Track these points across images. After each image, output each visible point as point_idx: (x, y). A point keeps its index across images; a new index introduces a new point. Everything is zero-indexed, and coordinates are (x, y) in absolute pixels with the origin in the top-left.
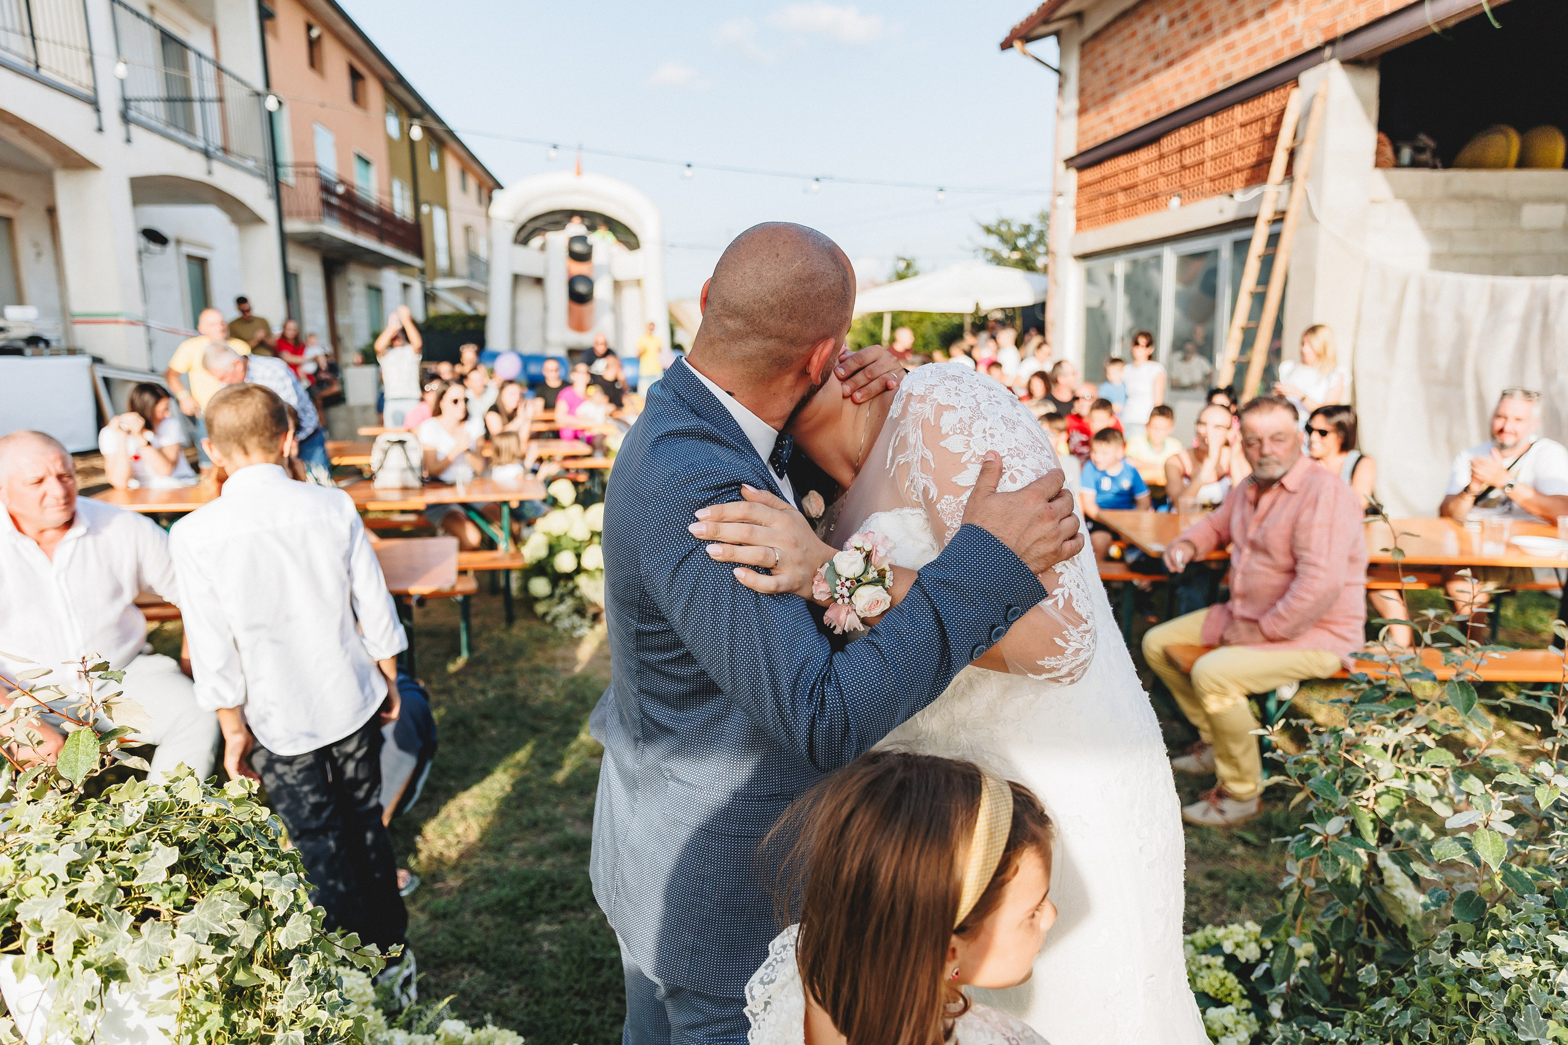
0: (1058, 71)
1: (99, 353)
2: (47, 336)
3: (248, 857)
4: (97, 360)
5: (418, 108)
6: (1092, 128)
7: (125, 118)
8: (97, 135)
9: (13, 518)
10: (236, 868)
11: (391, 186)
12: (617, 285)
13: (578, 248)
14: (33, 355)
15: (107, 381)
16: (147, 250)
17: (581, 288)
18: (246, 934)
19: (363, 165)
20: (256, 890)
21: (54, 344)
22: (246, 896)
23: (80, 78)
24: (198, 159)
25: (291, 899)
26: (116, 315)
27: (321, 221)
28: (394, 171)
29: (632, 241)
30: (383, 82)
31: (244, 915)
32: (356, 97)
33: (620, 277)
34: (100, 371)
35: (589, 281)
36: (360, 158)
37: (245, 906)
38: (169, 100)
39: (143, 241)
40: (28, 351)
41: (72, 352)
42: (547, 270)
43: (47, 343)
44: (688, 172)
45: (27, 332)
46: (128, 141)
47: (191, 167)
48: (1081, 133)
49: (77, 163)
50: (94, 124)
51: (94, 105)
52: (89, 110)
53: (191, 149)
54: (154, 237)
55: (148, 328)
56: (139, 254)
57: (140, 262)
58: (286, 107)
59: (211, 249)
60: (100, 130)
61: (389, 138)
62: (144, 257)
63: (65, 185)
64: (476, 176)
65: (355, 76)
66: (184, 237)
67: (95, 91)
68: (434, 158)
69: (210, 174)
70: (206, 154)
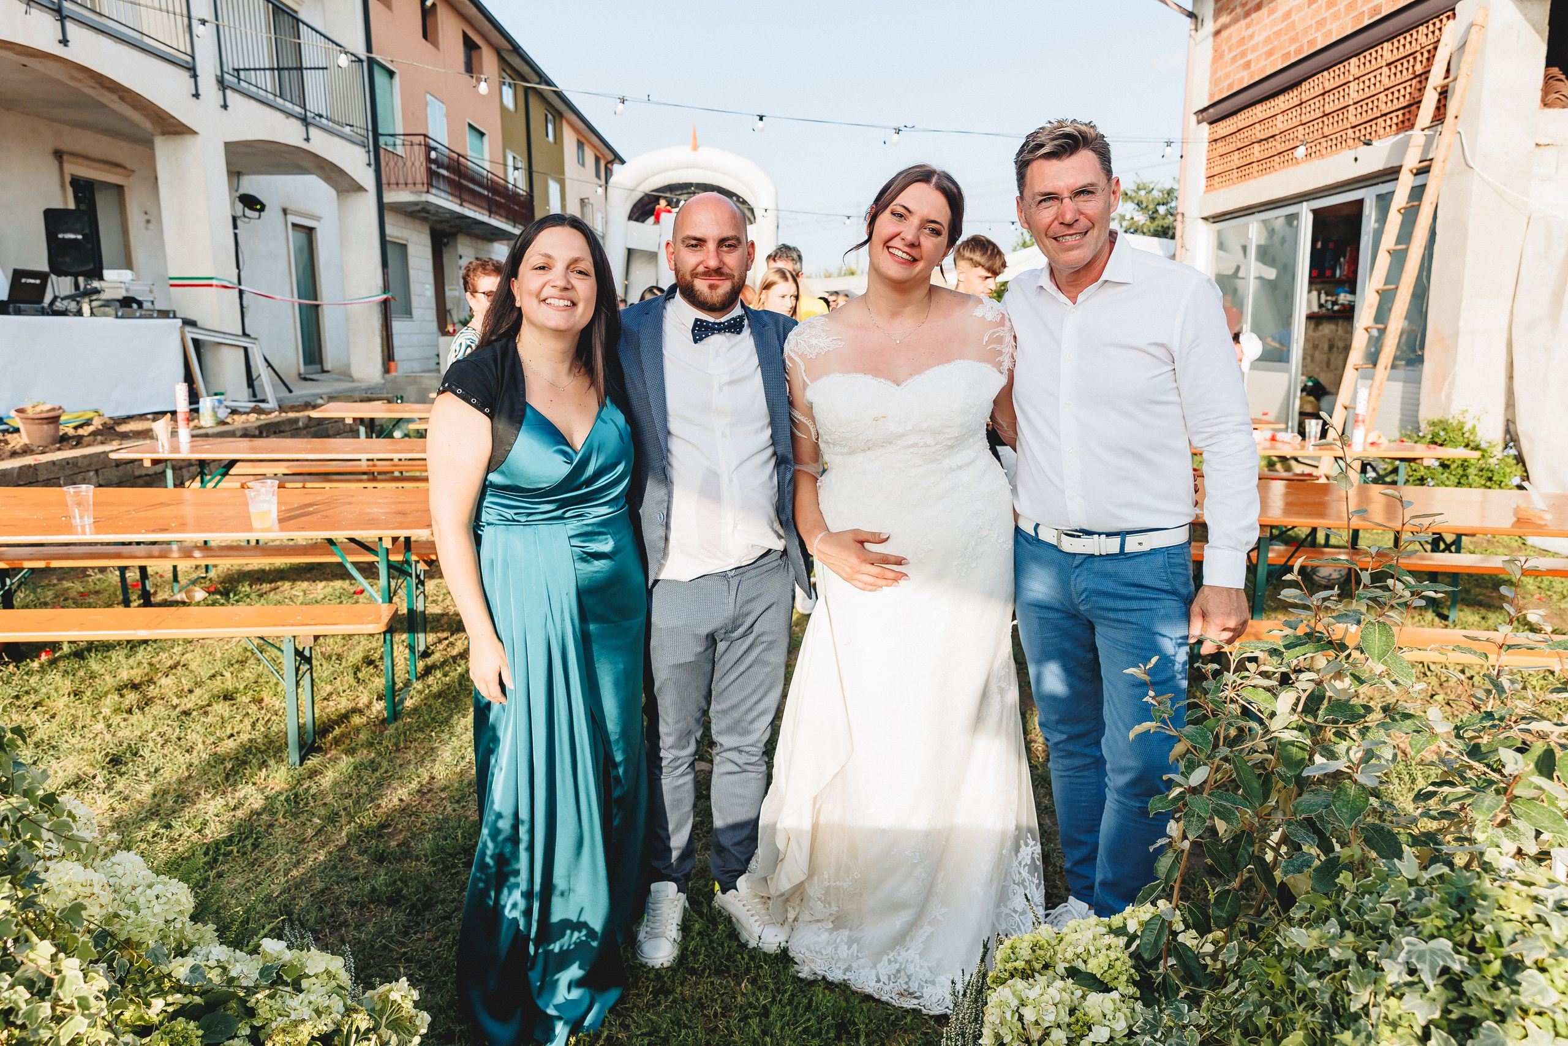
0: (1191, 15)
1: (191, 316)
2: (141, 297)
4: (189, 323)
5: (535, 79)
6: (1227, 76)
7: (221, 83)
8: (193, 101)
11: (505, 157)
14: (126, 316)
15: (196, 342)
16: (244, 216)
19: (476, 135)
21: (147, 305)
23: (175, 42)
24: (297, 125)
26: (210, 279)
27: (428, 192)
28: (507, 142)
30: (498, 51)
32: (470, 68)
34: (191, 334)
36: (470, 126)
38: (278, 69)
39: (239, 206)
40: (120, 312)
41: (164, 314)
43: (140, 304)
45: (121, 294)
46: (225, 106)
47: (288, 132)
48: (1215, 82)
49: (176, 129)
50: (191, 89)
51: (192, 70)
52: (185, 75)
53: (289, 114)
54: (251, 202)
55: (241, 292)
56: (234, 219)
57: (235, 227)
58: (397, 77)
59: (318, 219)
60: (196, 95)
61: (503, 108)
62: (239, 222)
63: (164, 150)
64: (594, 147)
65: (470, 46)
66: (291, 206)
67: (193, 58)
68: (550, 127)
69: (307, 139)
70: (304, 121)
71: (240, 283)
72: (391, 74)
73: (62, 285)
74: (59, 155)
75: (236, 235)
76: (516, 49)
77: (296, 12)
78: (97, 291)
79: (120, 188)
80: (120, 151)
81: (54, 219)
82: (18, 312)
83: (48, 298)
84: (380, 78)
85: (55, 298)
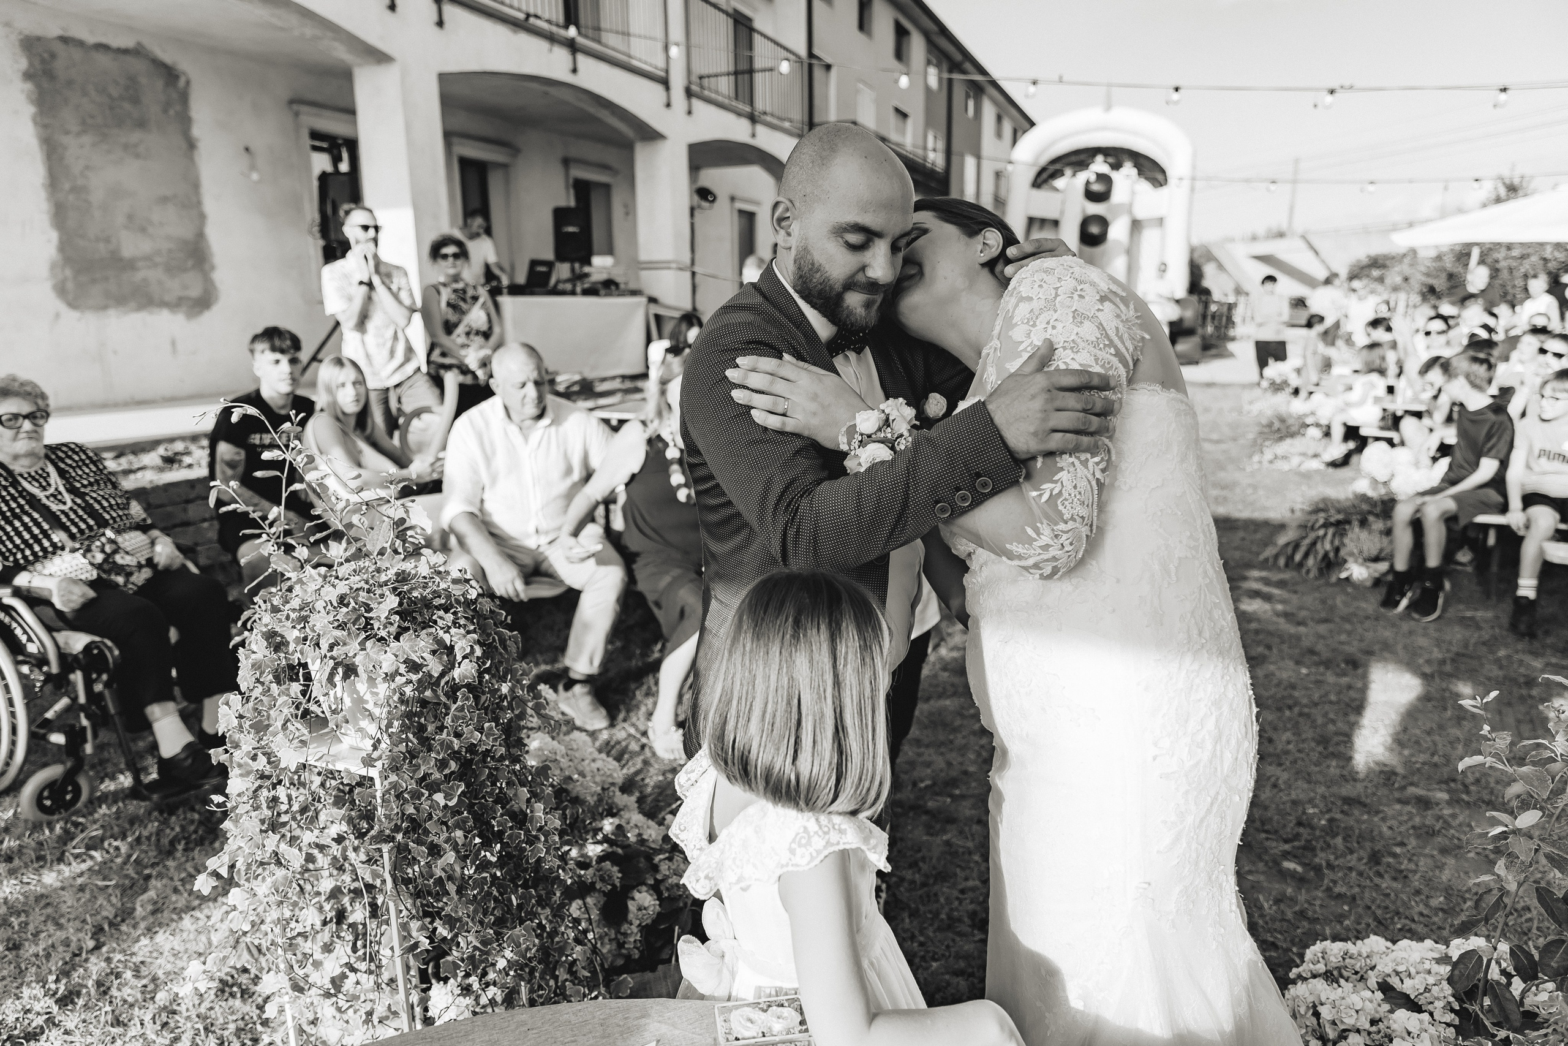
1: (653, 294)
2: (618, 279)
3: (450, 617)
4: (652, 300)
5: (958, 57)
7: (689, 93)
8: (664, 109)
9: (506, 408)
10: (440, 622)
11: (926, 136)
12: (1136, 225)
13: (1097, 187)
14: (606, 295)
15: (658, 318)
16: (699, 207)
17: (1094, 230)
18: (435, 667)
19: (900, 117)
20: (447, 638)
21: (622, 286)
22: (440, 642)
23: (653, 61)
24: (745, 123)
25: (468, 650)
26: (669, 262)
28: (929, 123)
29: (1160, 177)
30: (927, 35)
31: (434, 652)
32: (900, 54)
33: (1140, 214)
34: (654, 309)
35: (1103, 222)
36: (898, 110)
37: (436, 647)
38: (736, 73)
39: (696, 198)
40: (602, 292)
41: (635, 293)
42: (1062, 212)
43: (617, 285)
44: (1176, 96)
45: (603, 277)
46: (690, 113)
47: (736, 130)
49: (651, 135)
50: (664, 100)
51: (665, 82)
52: (659, 89)
53: (739, 114)
54: (705, 194)
55: (693, 274)
56: (692, 210)
57: (692, 215)
58: (834, 71)
59: (757, 203)
60: (668, 105)
61: (928, 89)
62: (696, 213)
63: (642, 154)
64: (1012, 119)
65: (901, 33)
66: (738, 193)
67: (667, 71)
68: (971, 104)
69: (753, 135)
70: (753, 119)
71: (693, 263)
72: (828, 67)
73: (563, 270)
74: (566, 162)
75: (692, 226)
76: (944, 31)
77: (750, 20)
78: (587, 275)
79: (607, 188)
80: (610, 156)
81: (561, 216)
82: (532, 293)
83: (553, 281)
84: (818, 73)
85: (558, 282)
